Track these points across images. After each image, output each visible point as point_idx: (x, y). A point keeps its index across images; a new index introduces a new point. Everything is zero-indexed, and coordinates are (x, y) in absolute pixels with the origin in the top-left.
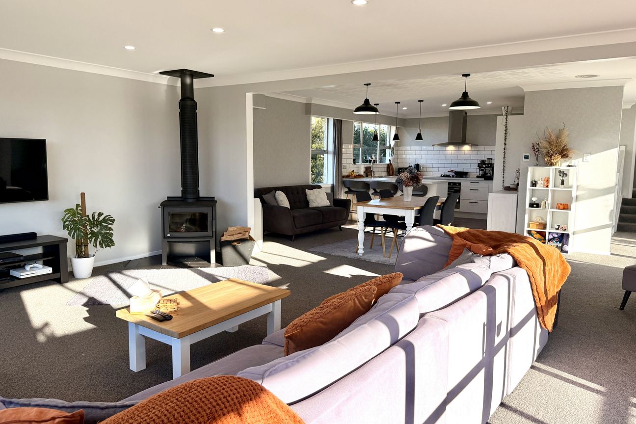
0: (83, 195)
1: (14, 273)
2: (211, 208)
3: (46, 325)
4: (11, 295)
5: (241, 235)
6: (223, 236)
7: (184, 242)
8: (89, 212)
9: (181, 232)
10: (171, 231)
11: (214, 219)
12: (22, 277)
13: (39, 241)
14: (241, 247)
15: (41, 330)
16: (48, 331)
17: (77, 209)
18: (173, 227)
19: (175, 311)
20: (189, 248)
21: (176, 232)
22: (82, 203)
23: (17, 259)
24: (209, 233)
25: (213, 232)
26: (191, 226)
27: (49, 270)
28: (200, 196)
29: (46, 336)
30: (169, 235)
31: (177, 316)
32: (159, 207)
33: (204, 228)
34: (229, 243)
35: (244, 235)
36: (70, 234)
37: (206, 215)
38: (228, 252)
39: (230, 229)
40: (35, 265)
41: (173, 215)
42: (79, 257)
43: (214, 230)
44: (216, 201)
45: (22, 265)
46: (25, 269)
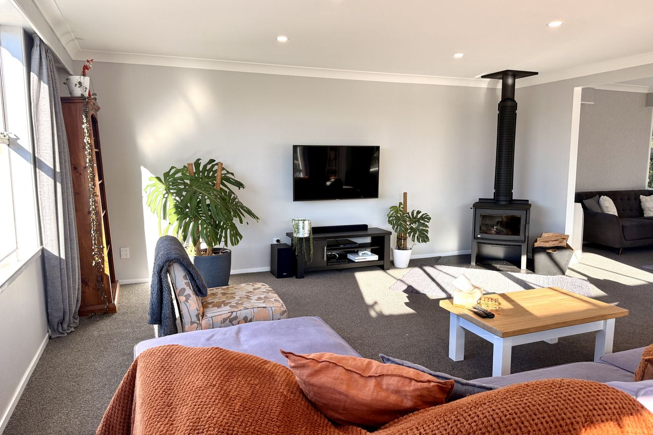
0: (405, 194)
1: (350, 257)
2: (525, 211)
3: (376, 303)
4: (348, 274)
5: (558, 242)
6: (536, 241)
7: (493, 244)
8: (409, 210)
9: (491, 234)
10: (482, 232)
11: (527, 223)
12: (356, 261)
13: (369, 232)
14: (557, 255)
15: (372, 306)
16: (377, 308)
17: (399, 206)
18: (484, 228)
19: (496, 311)
20: (498, 251)
21: (486, 233)
22: (404, 202)
23: (354, 245)
24: (521, 237)
25: (525, 236)
26: (502, 229)
27: (375, 257)
28: (513, 199)
29: (377, 312)
30: (479, 236)
31: (499, 316)
32: (471, 208)
33: (516, 232)
34: (543, 250)
35: (561, 242)
36: (393, 228)
37: (519, 219)
38: (541, 260)
39: (545, 235)
40: (366, 252)
41: (484, 217)
42: (399, 248)
43: (527, 234)
44: (530, 204)
45: (356, 251)
46: (358, 254)
